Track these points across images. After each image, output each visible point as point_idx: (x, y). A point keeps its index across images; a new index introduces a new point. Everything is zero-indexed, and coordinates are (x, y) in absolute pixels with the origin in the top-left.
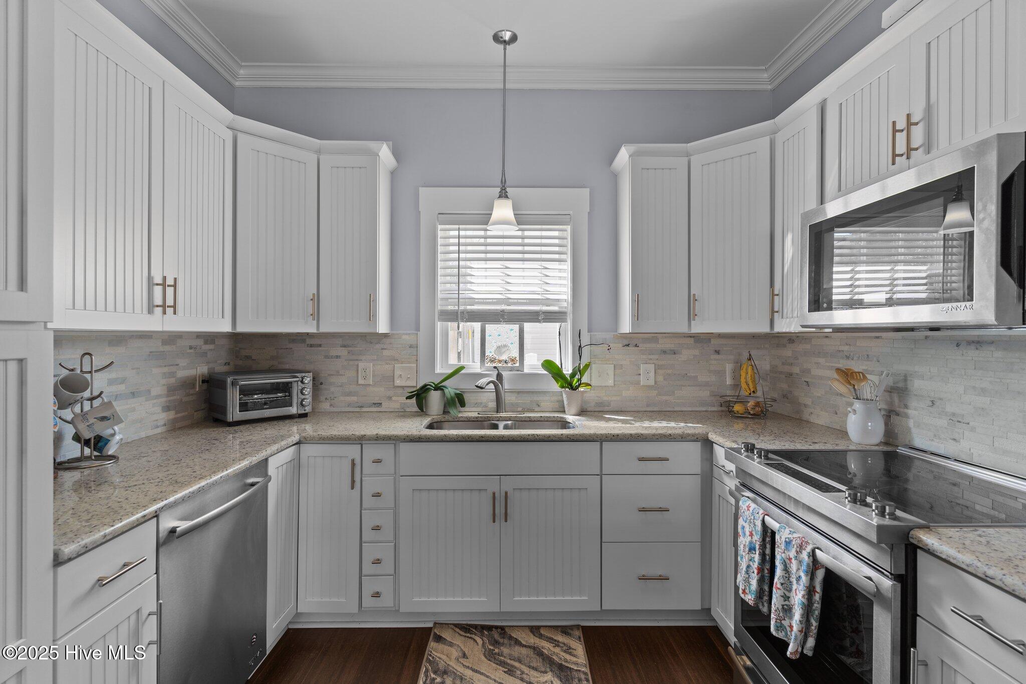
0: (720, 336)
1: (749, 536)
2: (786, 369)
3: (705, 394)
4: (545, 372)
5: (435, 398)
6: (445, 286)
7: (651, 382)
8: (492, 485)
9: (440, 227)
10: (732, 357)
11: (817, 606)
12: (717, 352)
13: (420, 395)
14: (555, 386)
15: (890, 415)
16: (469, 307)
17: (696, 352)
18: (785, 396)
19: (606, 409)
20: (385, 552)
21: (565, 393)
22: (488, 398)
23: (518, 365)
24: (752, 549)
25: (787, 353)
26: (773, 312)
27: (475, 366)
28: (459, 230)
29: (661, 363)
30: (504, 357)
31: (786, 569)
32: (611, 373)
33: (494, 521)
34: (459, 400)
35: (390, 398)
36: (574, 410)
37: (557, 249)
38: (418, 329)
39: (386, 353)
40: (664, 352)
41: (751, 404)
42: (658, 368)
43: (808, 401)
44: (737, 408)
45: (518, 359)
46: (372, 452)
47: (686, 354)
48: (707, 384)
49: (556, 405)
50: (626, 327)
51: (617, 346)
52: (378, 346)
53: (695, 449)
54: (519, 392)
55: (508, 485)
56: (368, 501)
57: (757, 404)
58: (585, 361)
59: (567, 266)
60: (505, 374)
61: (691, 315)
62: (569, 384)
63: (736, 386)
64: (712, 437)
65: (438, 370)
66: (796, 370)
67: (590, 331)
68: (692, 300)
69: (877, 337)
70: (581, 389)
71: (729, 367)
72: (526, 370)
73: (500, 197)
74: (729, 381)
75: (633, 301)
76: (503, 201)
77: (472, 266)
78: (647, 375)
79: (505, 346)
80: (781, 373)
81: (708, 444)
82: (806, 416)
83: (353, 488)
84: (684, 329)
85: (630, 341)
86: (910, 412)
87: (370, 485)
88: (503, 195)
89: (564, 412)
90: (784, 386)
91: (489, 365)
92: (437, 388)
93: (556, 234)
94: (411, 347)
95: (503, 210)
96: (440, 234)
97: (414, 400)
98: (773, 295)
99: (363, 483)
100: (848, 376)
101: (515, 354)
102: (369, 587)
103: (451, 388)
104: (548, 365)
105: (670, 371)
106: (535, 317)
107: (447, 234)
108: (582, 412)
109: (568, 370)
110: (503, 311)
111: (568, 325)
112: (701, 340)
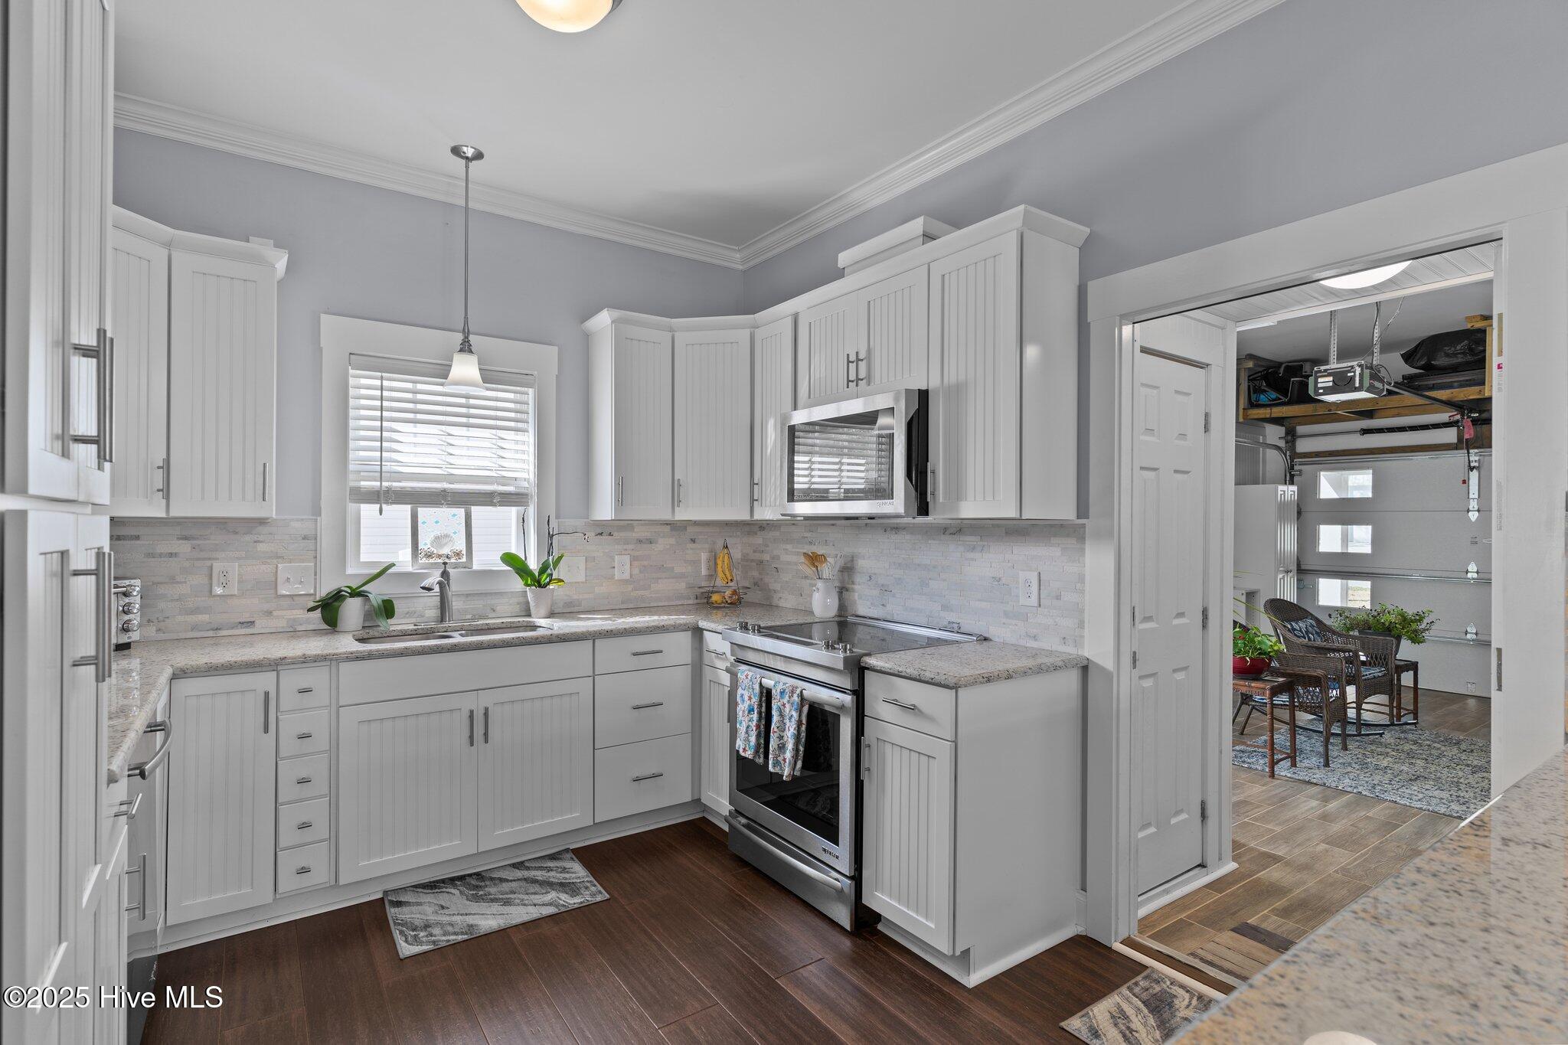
0: (696, 523)
1: (747, 699)
2: (757, 556)
3: (681, 586)
4: (510, 568)
5: (352, 611)
6: (362, 451)
7: (626, 576)
8: (468, 703)
9: (351, 372)
10: (707, 546)
11: (803, 734)
12: (693, 541)
13: (329, 608)
14: (517, 584)
15: (843, 591)
16: (395, 484)
17: (672, 541)
18: (756, 584)
19: (576, 609)
20: (317, 812)
21: (531, 593)
22: (427, 607)
23: (464, 559)
24: (751, 711)
25: (758, 540)
26: (753, 500)
27: (403, 559)
28: (382, 378)
29: (637, 553)
30: (446, 551)
31: (781, 715)
32: (582, 566)
33: (472, 744)
34: (388, 609)
35: (269, 613)
36: (543, 611)
37: (512, 415)
38: (317, 511)
39: (261, 547)
40: (640, 541)
41: (728, 593)
42: (634, 559)
43: (777, 586)
44: (715, 598)
45: (464, 552)
46: (292, 680)
47: (663, 544)
48: (682, 576)
49: (517, 609)
50: (605, 509)
51: (591, 534)
52: (247, 538)
53: (685, 639)
54: (468, 595)
55: (486, 699)
56: (289, 745)
57: (735, 592)
58: (556, 555)
59: (530, 438)
60: (451, 571)
61: (675, 501)
62: (538, 581)
63: (712, 576)
64: (702, 624)
65: (350, 571)
66: (766, 557)
67: (557, 517)
68: (675, 486)
69: (833, 525)
70: (551, 587)
71: (704, 556)
72: (475, 567)
73: (461, 350)
74: (704, 572)
75: (617, 484)
76: (466, 356)
77: (399, 429)
78: (623, 567)
79: (446, 536)
80: (752, 561)
81: (698, 632)
82: (775, 602)
83: (266, 730)
84: (667, 516)
85: (604, 530)
86: (856, 587)
87: (290, 726)
88: (466, 348)
89: (529, 615)
90: (755, 574)
91: (424, 560)
92: (355, 593)
93: (511, 396)
94: (305, 538)
95: (465, 368)
96: (352, 381)
97: (318, 614)
98: (753, 484)
99: (280, 723)
100: (814, 559)
101: (461, 545)
102: (289, 863)
103: (377, 592)
104: (509, 559)
105: (646, 563)
106: (488, 499)
107: (363, 384)
108: (551, 615)
109: (533, 565)
110: (444, 491)
111: (532, 511)
112: (677, 527)
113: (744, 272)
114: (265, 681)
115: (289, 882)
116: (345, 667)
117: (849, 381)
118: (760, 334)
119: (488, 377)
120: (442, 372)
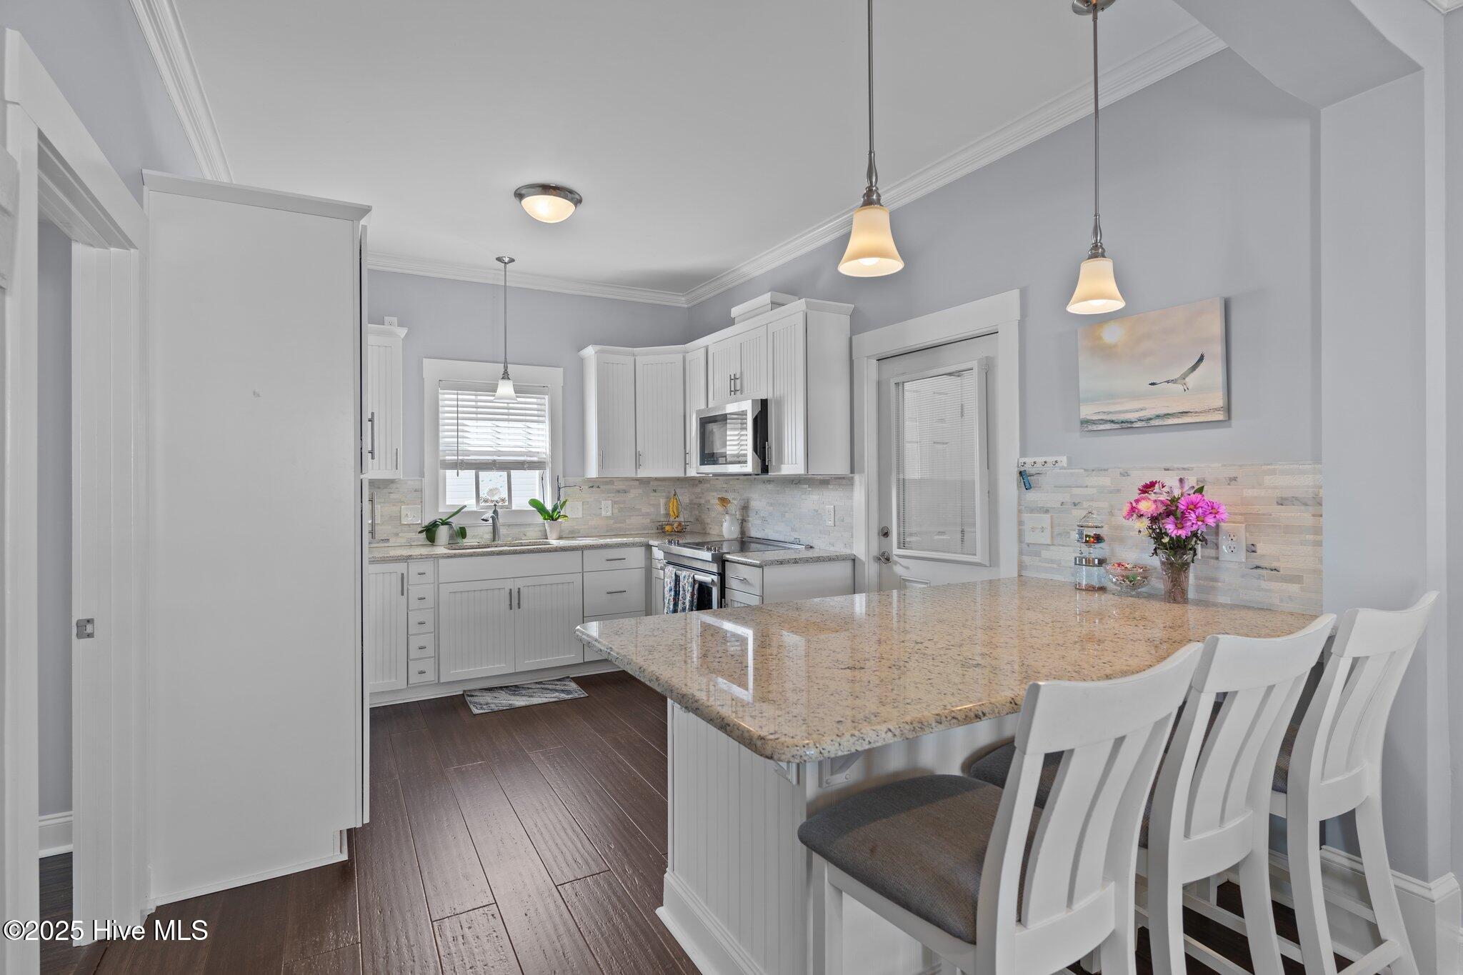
0: (656, 479)
1: (669, 583)
2: (697, 501)
3: (647, 521)
4: (534, 509)
5: (443, 533)
6: (447, 438)
7: (609, 514)
8: (509, 585)
9: (440, 391)
10: (664, 494)
11: (695, 601)
12: (655, 491)
13: (430, 532)
14: (539, 519)
15: (743, 522)
16: (466, 458)
17: (640, 491)
18: (697, 520)
19: (577, 535)
20: (427, 640)
21: (547, 524)
22: (484, 532)
23: (507, 503)
24: (671, 590)
25: (698, 490)
26: (686, 464)
27: (471, 504)
28: (457, 394)
29: (617, 499)
30: (496, 498)
31: (684, 590)
32: (581, 508)
33: (511, 609)
34: (462, 533)
35: (397, 535)
36: (555, 535)
37: (536, 412)
38: (422, 475)
39: (392, 496)
40: (619, 492)
41: (676, 525)
42: (614, 503)
43: (708, 521)
44: (668, 528)
45: (507, 499)
46: (415, 568)
47: (634, 493)
48: (648, 514)
49: (539, 534)
50: (593, 471)
51: (585, 487)
52: (385, 491)
53: (641, 551)
54: (509, 525)
55: (520, 583)
56: (414, 603)
57: (680, 524)
58: (562, 499)
59: (546, 427)
60: (499, 510)
61: (638, 465)
62: (551, 516)
63: (668, 515)
64: (651, 542)
65: (441, 510)
66: (703, 501)
67: (564, 476)
68: (637, 456)
69: (738, 479)
70: (559, 520)
71: (662, 501)
72: (513, 508)
73: (503, 378)
74: (662, 511)
75: (599, 455)
76: (506, 381)
77: (468, 424)
78: (607, 509)
79: (496, 489)
80: (695, 504)
81: (649, 547)
82: (708, 531)
83: (403, 594)
84: (633, 475)
85: (594, 484)
86: (750, 519)
87: (414, 592)
88: (506, 376)
89: (547, 539)
90: (697, 512)
91: (483, 504)
92: (444, 523)
93: (535, 400)
94: (416, 491)
95: (505, 389)
96: (441, 397)
97: (424, 535)
98: (686, 454)
99: (409, 591)
100: (724, 501)
101: (505, 495)
102: (414, 668)
103: (456, 522)
104: (534, 503)
105: (622, 506)
106: (521, 465)
107: (447, 399)
108: (560, 538)
109: (549, 507)
110: (495, 461)
111: (548, 473)
112: (644, 482)
113: (688, 308)
114: (401, 567)
115: (414, 679)
116: (441, 561)
117: (731, 391)
118: (689, 357)
119: (518, 390)
120: (493, 389)
